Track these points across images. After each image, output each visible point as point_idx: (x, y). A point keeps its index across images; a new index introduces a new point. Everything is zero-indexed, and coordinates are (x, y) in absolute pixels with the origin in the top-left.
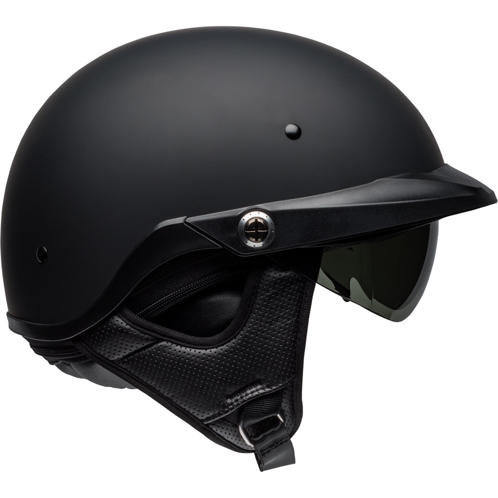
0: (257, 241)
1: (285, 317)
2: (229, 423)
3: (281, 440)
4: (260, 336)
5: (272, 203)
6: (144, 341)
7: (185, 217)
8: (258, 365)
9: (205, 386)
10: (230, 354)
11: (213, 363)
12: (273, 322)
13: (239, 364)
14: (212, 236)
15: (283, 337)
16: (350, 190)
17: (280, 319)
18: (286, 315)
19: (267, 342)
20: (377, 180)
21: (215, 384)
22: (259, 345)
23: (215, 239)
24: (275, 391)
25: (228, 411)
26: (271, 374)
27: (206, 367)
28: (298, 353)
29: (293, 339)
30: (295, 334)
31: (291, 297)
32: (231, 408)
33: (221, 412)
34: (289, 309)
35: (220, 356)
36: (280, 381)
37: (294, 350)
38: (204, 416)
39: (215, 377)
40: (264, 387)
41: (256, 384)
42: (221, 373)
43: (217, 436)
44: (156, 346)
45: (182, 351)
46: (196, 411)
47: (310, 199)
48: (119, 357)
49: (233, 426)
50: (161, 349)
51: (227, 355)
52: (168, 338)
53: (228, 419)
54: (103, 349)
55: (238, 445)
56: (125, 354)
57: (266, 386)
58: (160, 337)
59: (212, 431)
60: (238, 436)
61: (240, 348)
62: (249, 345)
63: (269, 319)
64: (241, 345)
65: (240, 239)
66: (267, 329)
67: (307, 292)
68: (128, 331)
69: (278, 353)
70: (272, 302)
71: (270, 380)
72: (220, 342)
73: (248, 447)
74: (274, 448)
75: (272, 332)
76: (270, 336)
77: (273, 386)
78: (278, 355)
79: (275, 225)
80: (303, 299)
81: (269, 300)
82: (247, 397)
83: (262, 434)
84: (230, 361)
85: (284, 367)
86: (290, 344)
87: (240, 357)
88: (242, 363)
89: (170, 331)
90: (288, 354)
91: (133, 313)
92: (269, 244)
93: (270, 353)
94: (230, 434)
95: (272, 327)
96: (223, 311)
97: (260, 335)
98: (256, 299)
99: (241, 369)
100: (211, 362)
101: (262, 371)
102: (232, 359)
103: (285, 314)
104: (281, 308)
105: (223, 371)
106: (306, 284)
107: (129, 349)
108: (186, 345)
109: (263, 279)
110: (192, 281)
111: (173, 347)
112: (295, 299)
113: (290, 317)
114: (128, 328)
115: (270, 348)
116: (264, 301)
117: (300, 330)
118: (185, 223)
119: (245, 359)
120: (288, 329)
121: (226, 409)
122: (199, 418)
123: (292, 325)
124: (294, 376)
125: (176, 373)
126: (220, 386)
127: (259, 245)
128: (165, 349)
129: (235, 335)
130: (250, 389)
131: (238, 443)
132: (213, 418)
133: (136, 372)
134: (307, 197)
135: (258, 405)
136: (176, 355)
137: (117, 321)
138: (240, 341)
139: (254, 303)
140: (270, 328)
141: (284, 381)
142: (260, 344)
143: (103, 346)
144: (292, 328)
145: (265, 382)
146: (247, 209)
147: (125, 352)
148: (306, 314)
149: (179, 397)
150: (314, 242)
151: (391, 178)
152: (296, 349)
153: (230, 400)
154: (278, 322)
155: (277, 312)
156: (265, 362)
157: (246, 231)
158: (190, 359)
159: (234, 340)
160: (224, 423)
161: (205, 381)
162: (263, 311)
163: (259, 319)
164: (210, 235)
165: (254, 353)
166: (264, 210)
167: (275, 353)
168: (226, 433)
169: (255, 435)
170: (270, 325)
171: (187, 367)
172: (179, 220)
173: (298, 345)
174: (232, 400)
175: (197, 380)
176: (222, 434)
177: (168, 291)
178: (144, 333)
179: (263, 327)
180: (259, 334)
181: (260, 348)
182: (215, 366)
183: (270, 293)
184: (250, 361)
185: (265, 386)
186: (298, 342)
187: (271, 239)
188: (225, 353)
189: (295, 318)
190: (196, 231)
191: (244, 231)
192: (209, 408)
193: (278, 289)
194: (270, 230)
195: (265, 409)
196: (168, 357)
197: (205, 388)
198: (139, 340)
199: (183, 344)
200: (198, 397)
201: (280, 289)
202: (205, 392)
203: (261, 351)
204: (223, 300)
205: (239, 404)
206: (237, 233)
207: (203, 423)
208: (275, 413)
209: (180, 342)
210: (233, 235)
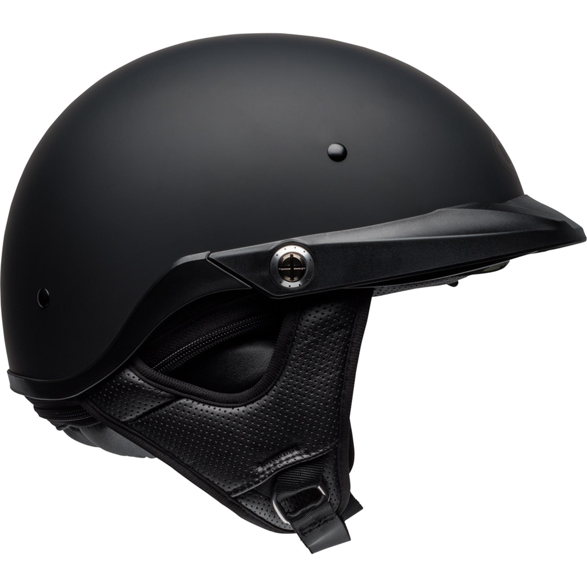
0: (292, 280)
1: (326, 370)
2: (261, 496)
3: (325, 518)
4: (297, 392)
5: (311, 235)
6: (160, 398)
7: (208, 253)
8: (294, 427)
9: (231, 451)
10: (260, 414)
11: (240, 424)
12: (312, 375)
13: (271, 425)
14: (240, 274)
15: (324, 393)
16: (404, 221)
17: (320, 372)
18: (327, 368)
19: (305, 399)
20: (437, 211)
21: (243, 448)
22: (295, 403)
23: (243, 278)
24: (314, 458)
25: (258, 482)
26: (310, 438)
27: (233, 429)
28: (342, 414)
29: (336, 397)
30: (338, 391)
31: (334, 346)
32: (262, 477)
33: (251, 483)
34: (331, 361)
35: (249, 415)
36: (320, 446)
37: (338, 410)
38: (230, 487)
39: (243, 440)
40: (301, 453)
41: (292, 450)
42: (249, 435)
43: (247, 511)
44: (174, 404)
45: (204, 409)
46: (222, 481)
47: (356, 231)
48: (131, 417)
49: (266, 499)
50: (180, 408)
51: (257, 414)
52: (188, 395)
53: (260, 492)
54: (113, 409)
55: (273, 523)
56: (138, 414)
57: (304, 451)
58: (178, 393)
59: (241, 506)
60: (272, 511)
61: (273, 406)
62: (284, 403)
63: (307, 372)
64: (274, 402)
65: (272, 278)
66: (304, 384)
67: (354, 341)
68: (141, 386)
69: (318, 413)
70: (311, 352)
71: (308, 445)
72: (249, 400)
73: (285, 526)
74: (317, 527)
75: (311, 387)
76: (309, 392)
77: (312, 451)
78: (318, 416)
79: (314, 262)
80: (349, 350)
81: (307, 349)
82: (281, 465)
83: (300, 510)
84: (260, 422)
85: (325, 430)
86: (332, 403)
87: (273, 417)
88: (275, 424)
89: (191, 386)
90: (330, 415)
91: (147, 366)
92: (306, 284)
93: (308, 412)
94: (262, 509)
95: (310, 382)
96: (253, 363)
97: (297, 390)
98: (292, 348)
99: (274, 432)
100: (239, 423)
101: (299, 434)
102: (263, 419)
103: (327, 366)
104: (322, 359)
105: (252, 433)
106: (353, 331)
107: (143, 408)
108: (209, 402)
109: (301, 325)
110: (217, 328)
111: (194, 405)
112: (338, 348)
113: (333, 370)
114: (141, 384)
115: (308, 407)
116: (302, 350)
117: (344, 386)
118: (209, 260)
119: (279, 419)
120: (330, 384)
121: (256, 478)
122: (225, 490)
123: (335, 380)
124: (338, 440)
125: (198, 436)
126: (248, 451)
127: (295, 285)
128: (185, 408)
129: (267, 390)
130: (285, 455)
131: (272, 520)
132: (242, 490)
133: (151, 435)
134: (352, 230)
135: (294, 475)
136: (197, 415)
137: (128, 375)
138: (273, 398)
139: (290, 352)
140: (308, 383)
141: (325, 446)
142: (296, 401)
143: (112, 405)
144: (335, 383)
145: (303, 447)
146: (280, 243)
147: (138, 412)
148: (353, 368)
149: (201, 465)
150: (360, 281)
151: (454, 208)
152: (340, 409)
153: (261, 468)
154: (318, 376)
155: (316, 364)
156: (303, 423)
157: (279, 269)
158: (214, 419)
159: (266, 397)
160: (255, 496)
161: (231, 446)
162: (300, 363)
163: (296, 371)
164: (237, 273)
165: (289, 413)
166: (301, 243)
167: (314, 413)
168: (257, 508)
169: (293, 511)
170: (308, 379)
171: (209, 429)
172: (201, 256)
173: (342, 404)
174: (264, 468)
175: (222, 444)
176: (253, 509)
177: (188, 340)
178: (160, 389)
179: (300, 382)
180: (295, 390)
181: (297, 407)
182: (243, 427)
183: (309, 341)
184: (284, 422)
185: (302, 451)
186: (342, 400)
187: (310, 278)
188: (255, 412)
189: (338, 372)
190: (221, 269)
191: (277, 268)
192: (236, 478)
193: (318, 336)
194: (308, 267)
195: (302, 480)
196: (188, 417)
197: (232, 454)
198: (154, 397)
199: (206, 401)
200: (223, 464)
201: (320, 336)
202: (232, 459)
203: (297, 410)
204: (254, 351)
205: (271, 473)
206: (269, 271)
207: (230, 496)
208: (315, 484)
209: (202, 400)
210: (265, 273)
